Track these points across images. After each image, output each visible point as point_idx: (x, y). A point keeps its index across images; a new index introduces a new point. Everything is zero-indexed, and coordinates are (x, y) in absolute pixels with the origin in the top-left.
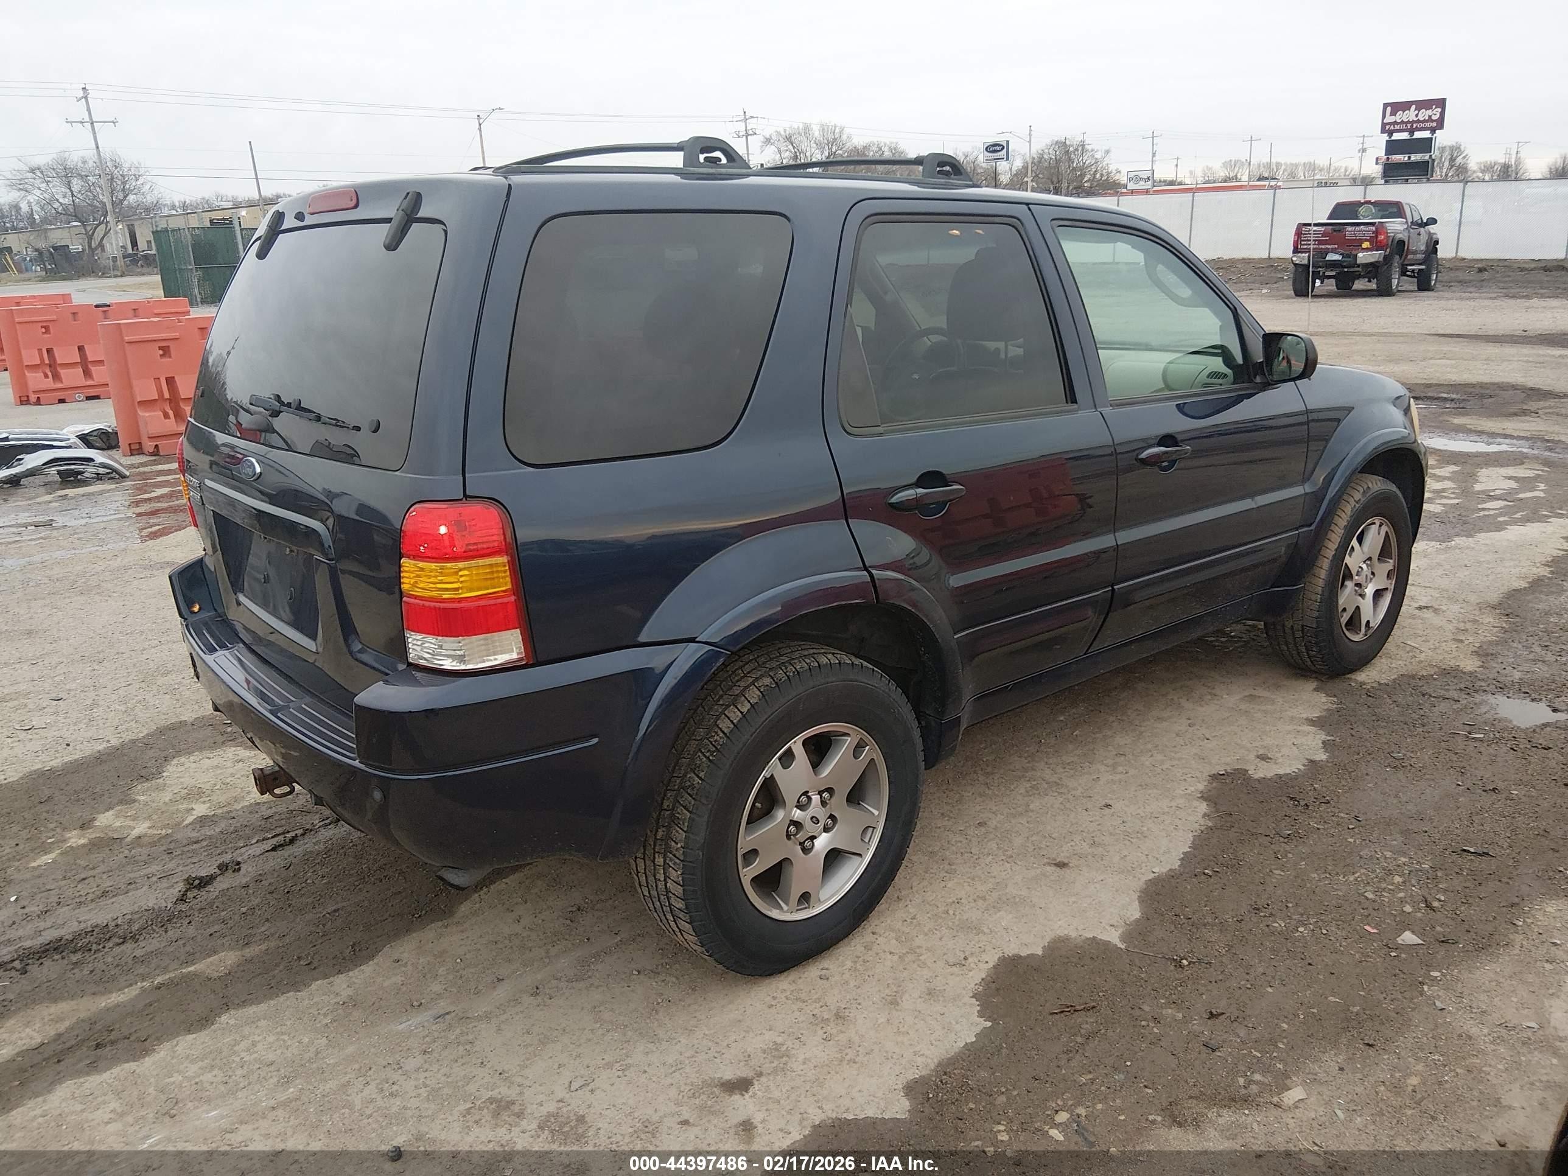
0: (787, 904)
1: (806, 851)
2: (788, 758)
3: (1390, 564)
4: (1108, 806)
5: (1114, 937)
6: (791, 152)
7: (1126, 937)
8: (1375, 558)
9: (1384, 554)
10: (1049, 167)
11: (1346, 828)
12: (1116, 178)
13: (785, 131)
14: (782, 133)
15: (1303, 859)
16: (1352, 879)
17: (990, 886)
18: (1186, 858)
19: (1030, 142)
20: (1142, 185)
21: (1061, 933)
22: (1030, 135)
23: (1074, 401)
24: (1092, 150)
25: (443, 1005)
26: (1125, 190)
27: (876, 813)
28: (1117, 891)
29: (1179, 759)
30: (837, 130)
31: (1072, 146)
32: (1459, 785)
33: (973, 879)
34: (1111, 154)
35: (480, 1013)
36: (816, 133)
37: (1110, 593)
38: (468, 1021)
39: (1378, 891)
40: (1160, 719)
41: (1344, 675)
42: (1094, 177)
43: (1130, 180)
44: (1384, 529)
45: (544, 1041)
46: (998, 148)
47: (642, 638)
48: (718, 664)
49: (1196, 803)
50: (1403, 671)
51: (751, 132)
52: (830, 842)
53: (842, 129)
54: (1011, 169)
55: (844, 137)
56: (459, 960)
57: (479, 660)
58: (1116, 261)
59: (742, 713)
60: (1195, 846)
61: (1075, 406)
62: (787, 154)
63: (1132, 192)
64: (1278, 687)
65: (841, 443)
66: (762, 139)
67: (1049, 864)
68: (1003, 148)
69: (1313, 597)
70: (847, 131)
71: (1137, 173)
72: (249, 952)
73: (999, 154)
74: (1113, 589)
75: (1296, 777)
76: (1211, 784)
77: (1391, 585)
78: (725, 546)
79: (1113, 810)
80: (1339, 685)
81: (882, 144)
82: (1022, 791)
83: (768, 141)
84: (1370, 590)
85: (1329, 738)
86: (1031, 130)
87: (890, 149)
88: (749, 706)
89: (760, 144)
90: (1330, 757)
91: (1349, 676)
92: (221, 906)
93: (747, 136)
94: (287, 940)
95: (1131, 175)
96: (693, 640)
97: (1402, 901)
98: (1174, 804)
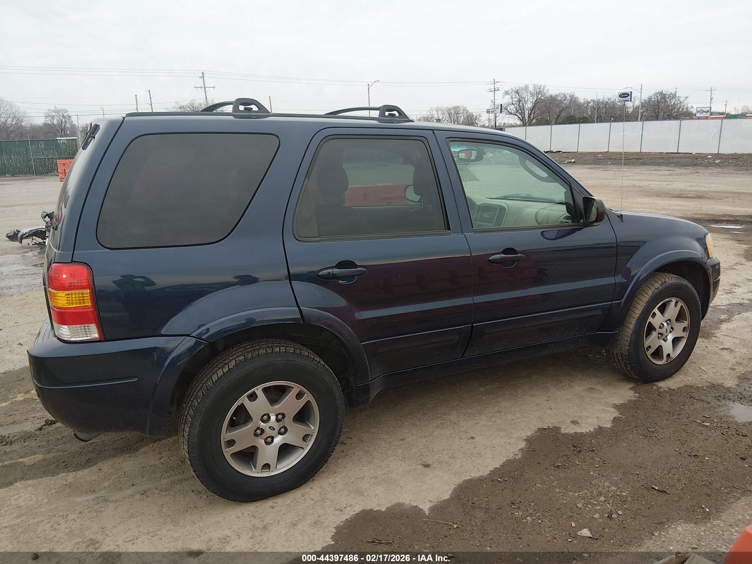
0: (255, 469)
1: (267, 443)
2: (253, 397)
3: (686, 324)
4: (473, 438)
5: (426, 507)
6: (518, 98)
7: (432, 509)
8: (673, 319)
9: (680, 318)
10: (654, 105)
11: (594, 466)
12: (691, 111)
13: (515, 88)
14: (514, 89)
15: (557, 480)
16: (576, 495)
17: (384, 472)
18: (495, 471)
19: (641, 92)
20: (704, 115)
21: (401, 501)
22: (641, 89)
23: (449, 229)
24: (678, 97)
25: (103, 493)
26: (695, 117)
27: (313, 428)
28: (446, 483)
29: (528, 418)
30: (542, 87)
31: (667, 94)
32: (676, 450)
33: (378, 467)
34: (688, 99)
35: (114, 499)
36: (531, 88)
37: (471, 327)
38: (107, 502)
39: (585, 505)
40: (533, 395)
41: (652, 382)
42: (679, 110)
43: (698, 112)
44: (680, 304)
45: (132, 516)
46: (626, 95)
47: (163, 332)
48: (200, 348)
49: (520, 442)
50: (688, 383)
51: (497, 89)
52: (284, 439)
53: (544, 87)
54: (633, 106)
55: (545, 91)
56: (123, 473)
57: (77, 336)
58: (679, 152)
59: (223, 372)
60: (503, 466)
61: (449, 231)
62: (516, 99)
63: (699, 118)
64: (609, 385)
65: (292, 245)
66: (504, 92)
67: (421, 464)
68: (629, 95)
69: (626, 339)
70: (546, 88)
71: (701, 109)
72: (48, 456)
73: (626, 98)
74: (472, 326)
75: (585, 435)
76: (536, 433)
77: (686, 335)
78: (209, 292)
79: (473, 441)
80: (647, 387)
81: (566, 94)
82: (435, 425)
83: (507, 93)
84: (670, 337)
85: (619, 416)
86: (642, 87)
87: (570, 96)
88: (227, 369)
89: (503, 94)
90: (613, 427)
91: (655, 383)
92: (52, 434)
93: (495, 91)
94: (65, 453)
95: (698, 109)
96: (189, 335)
97: (596, 511)
98: (508, 441)
